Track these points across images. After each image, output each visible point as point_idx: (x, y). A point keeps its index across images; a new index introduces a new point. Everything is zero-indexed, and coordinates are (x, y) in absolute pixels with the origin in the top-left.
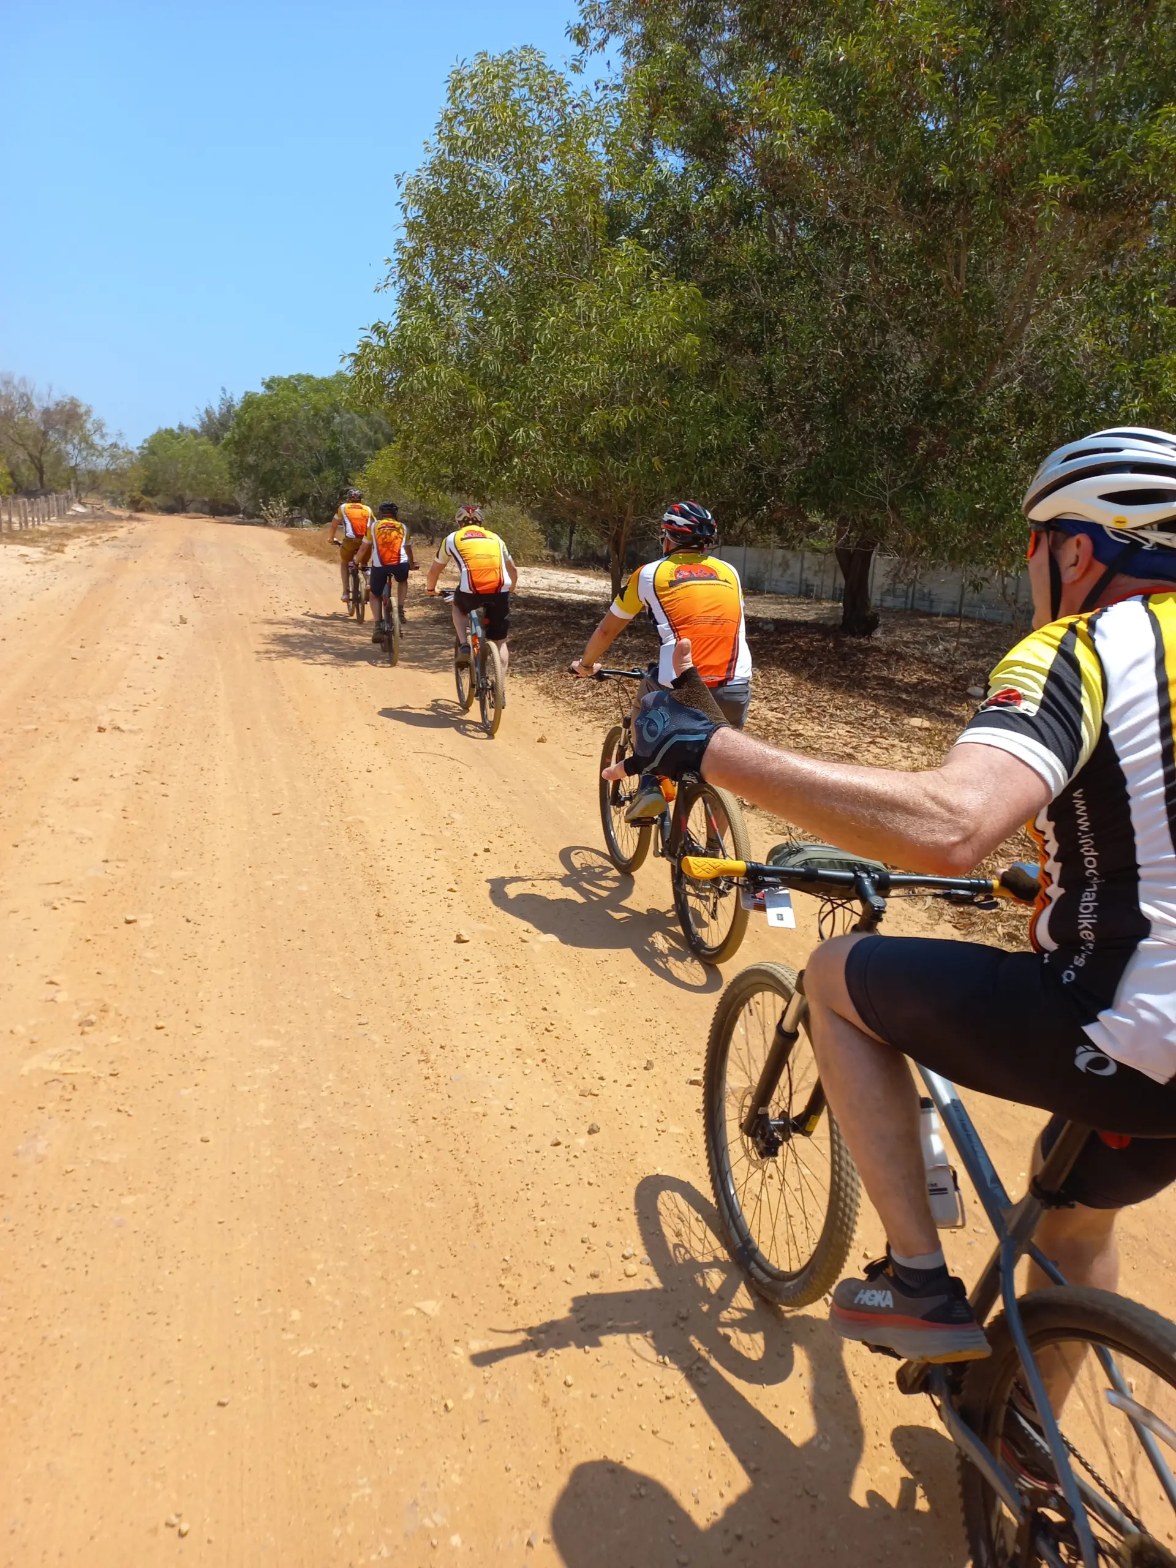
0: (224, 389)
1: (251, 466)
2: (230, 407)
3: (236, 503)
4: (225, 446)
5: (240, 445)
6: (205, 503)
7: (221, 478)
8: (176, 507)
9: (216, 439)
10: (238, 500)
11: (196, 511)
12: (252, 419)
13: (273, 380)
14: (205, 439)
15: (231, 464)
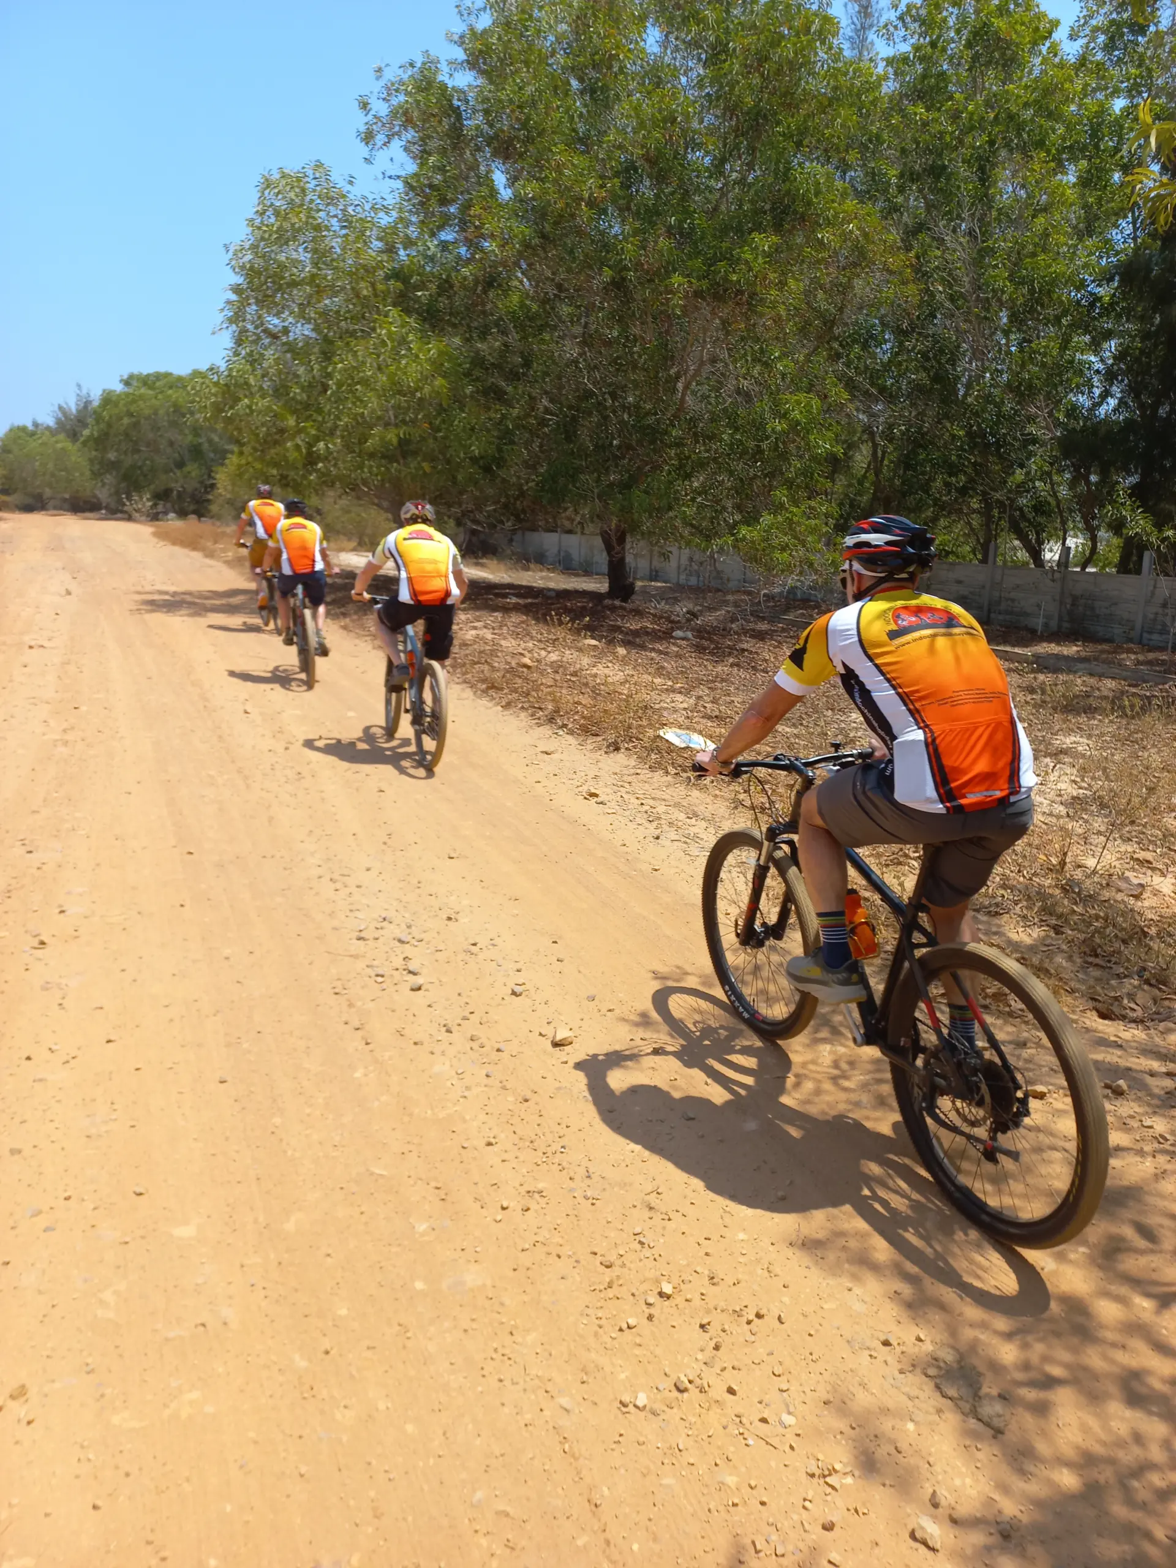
0: (79, 386)
1: (113, 463)
2: (88, 403)
3: (98, 499)
4: (84, 443)
5: (101, 441)
6: (65, 500)
7: (82, 474)
8: (34, 504)
9: (74, 435)
10: (100, 496)
11: (55, 508)
12: (111, 417)
13: (131, 377)
14: (62, 436)
15: (91, 461)
